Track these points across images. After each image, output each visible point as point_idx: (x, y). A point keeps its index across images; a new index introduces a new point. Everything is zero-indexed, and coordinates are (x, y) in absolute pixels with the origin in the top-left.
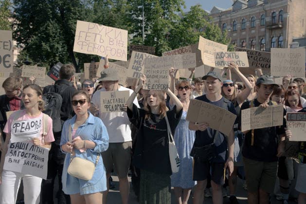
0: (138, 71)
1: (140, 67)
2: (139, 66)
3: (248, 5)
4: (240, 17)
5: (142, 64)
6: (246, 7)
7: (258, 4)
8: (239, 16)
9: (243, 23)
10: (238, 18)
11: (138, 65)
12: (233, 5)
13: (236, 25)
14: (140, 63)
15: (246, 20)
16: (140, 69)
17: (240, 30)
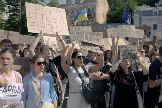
3: (75, 2)
4: (71, 9)
6: (74, 3)
7: (81, 3)
8: (71, 8)
9: (73, 13)
12: (66, 2)
13: (69, 13)
15: (74, 11)
17: (71, 16)
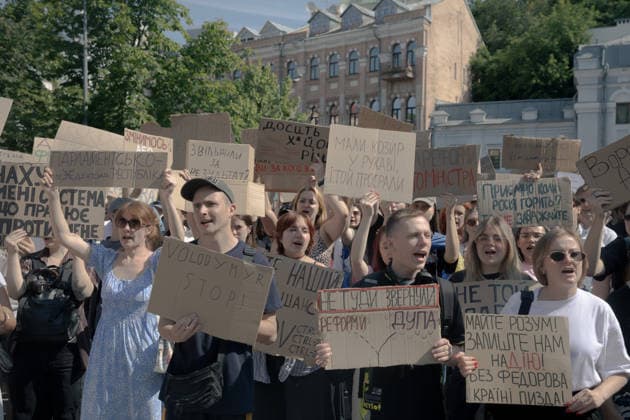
0: (8, 217)
1: (14, 203)
2: (10, 201)
3: (341, 23)
4: (326, 50)
5: (16, 196)
6: (339, 27)
7: (364, 24)
8: (324, 46)
9: (332, 64)
10: (320, 51)
11: (7, 200)
12: (309, 22)
13: (316, 66)
14: (11, 193)
15: (339, 57)
16: (12, 209)
17: (327, 79)
